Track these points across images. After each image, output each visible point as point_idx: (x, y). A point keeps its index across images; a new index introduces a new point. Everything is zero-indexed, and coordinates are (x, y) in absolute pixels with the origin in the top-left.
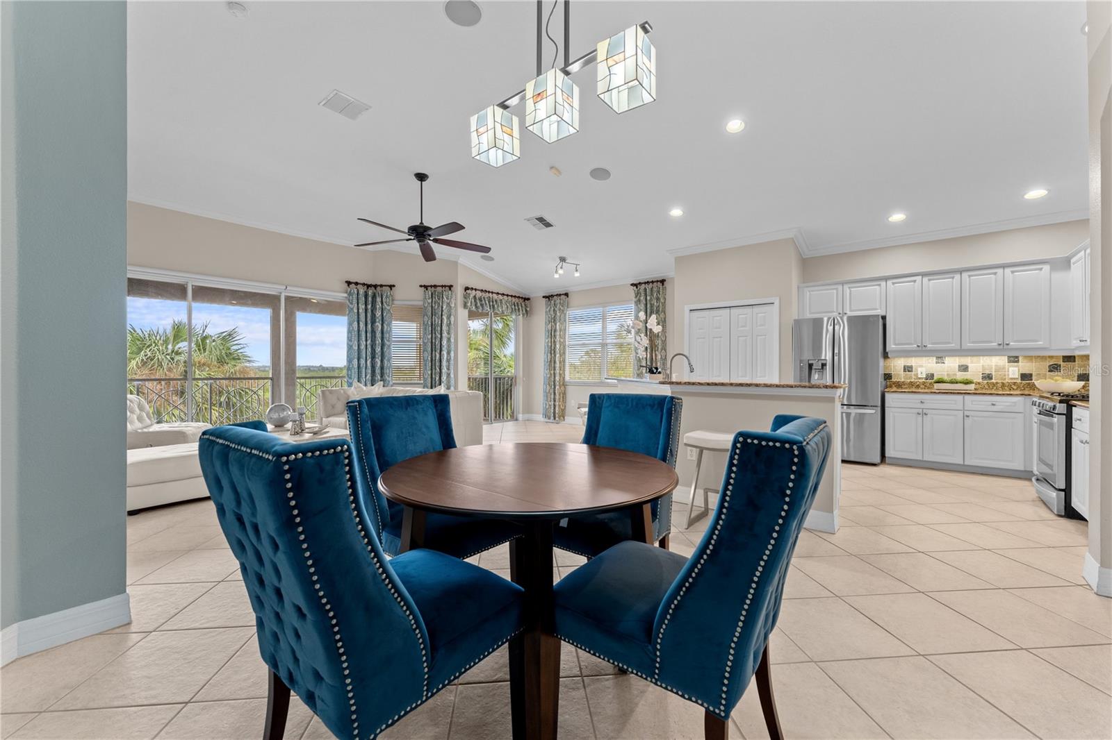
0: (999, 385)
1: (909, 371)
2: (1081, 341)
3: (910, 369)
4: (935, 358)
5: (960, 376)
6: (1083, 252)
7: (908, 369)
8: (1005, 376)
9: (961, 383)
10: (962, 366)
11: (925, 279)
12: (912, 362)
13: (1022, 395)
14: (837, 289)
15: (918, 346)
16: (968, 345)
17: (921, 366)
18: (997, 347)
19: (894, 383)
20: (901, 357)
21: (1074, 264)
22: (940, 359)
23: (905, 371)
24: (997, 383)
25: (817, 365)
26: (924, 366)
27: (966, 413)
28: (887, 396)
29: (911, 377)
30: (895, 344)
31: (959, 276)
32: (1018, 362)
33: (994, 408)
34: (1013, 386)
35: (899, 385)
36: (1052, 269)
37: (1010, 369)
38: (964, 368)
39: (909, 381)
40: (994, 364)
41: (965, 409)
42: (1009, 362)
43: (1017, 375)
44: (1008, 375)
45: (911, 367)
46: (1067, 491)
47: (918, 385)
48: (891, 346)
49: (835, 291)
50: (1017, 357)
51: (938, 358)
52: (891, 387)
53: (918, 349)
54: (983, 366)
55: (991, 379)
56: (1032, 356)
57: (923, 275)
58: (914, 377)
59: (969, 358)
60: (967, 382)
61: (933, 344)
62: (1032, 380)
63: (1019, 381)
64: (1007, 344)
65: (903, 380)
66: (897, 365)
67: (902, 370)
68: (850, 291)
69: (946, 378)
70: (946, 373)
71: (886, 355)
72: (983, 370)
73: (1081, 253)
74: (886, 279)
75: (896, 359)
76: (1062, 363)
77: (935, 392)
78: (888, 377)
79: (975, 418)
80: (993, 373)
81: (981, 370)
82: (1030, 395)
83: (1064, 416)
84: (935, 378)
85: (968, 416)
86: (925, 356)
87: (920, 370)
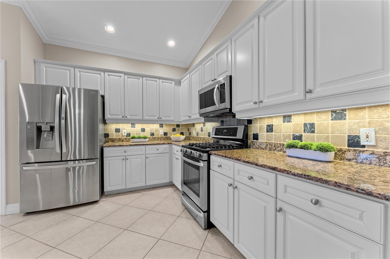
0: (157, 138)
1: (118, 132)
2: (188, 117)
3: (119, 131)
4: (131, 124)
5: (142, 134)
6: (189, 75)
7: (118, 130)
8: (159, 134)
9: (143, 138)
10: (143, 129)
11: (126, 77)
12: (120, 126)
13: (168, 143)
14: (70, 70)
15: (122, 116)
16: (146, 118)
17: (124, 129)
18: (157, 119)
19: (110, 139)
20: (114, 123)
21: (182, 82)
22: (133, 125)
23: (116, 132)
24: (156, 137)
25: (45, 128)
26: (126, 128)
27: (147, 156)
28: (105, 149)
29: (119, 136)
30: (110, 115)
31: (142, 78)
32: (163, 127)
33: (159, 152)
34: (161, 139)
35: (113, 140)
36: (175, 84)
37: (160, 130)
38: (143, 130)
39: (118, 138)
40: (155, 128)
41: (146, 154)
42: (160, 127)
43: (163, 134)
44: (160, 133)
45: (119, 129)
46: (208, 212)
47: (123, 140)
48: (107, 116)
49: (68, 72)
50: (162, 125)
51: (132, 124)
52: (108, 142)
53: (122, 118)
54: (151, 129)
55: (154, 135)
56: (167, 124)
57: (125, 74)
58: (120, 135)
59: (145, 124)
60: (145, 138)
61: (130, 115)
62: (167, 135)
63: (163, 136)
64: (161, 118)
65: (115, 137)
66: (112, 128)
67: (115, 132)
68: (80, 74)
69: (136, 136)
70: (136, 133)
71: (104, 122)
72: (151, 131)
73: (188, 75)
74: (105, 71)
75: (112, 124)
76: (176, 128)
77: (132, 145)
78: (106, 135)
79: (151, 158)
80: (155, 133)
81: (150, 131)
82: (171, 143)
83: (207, 162)
84: (131, 136)
85: (147, 158)
86: (126, 123)
87: (123, 131)
